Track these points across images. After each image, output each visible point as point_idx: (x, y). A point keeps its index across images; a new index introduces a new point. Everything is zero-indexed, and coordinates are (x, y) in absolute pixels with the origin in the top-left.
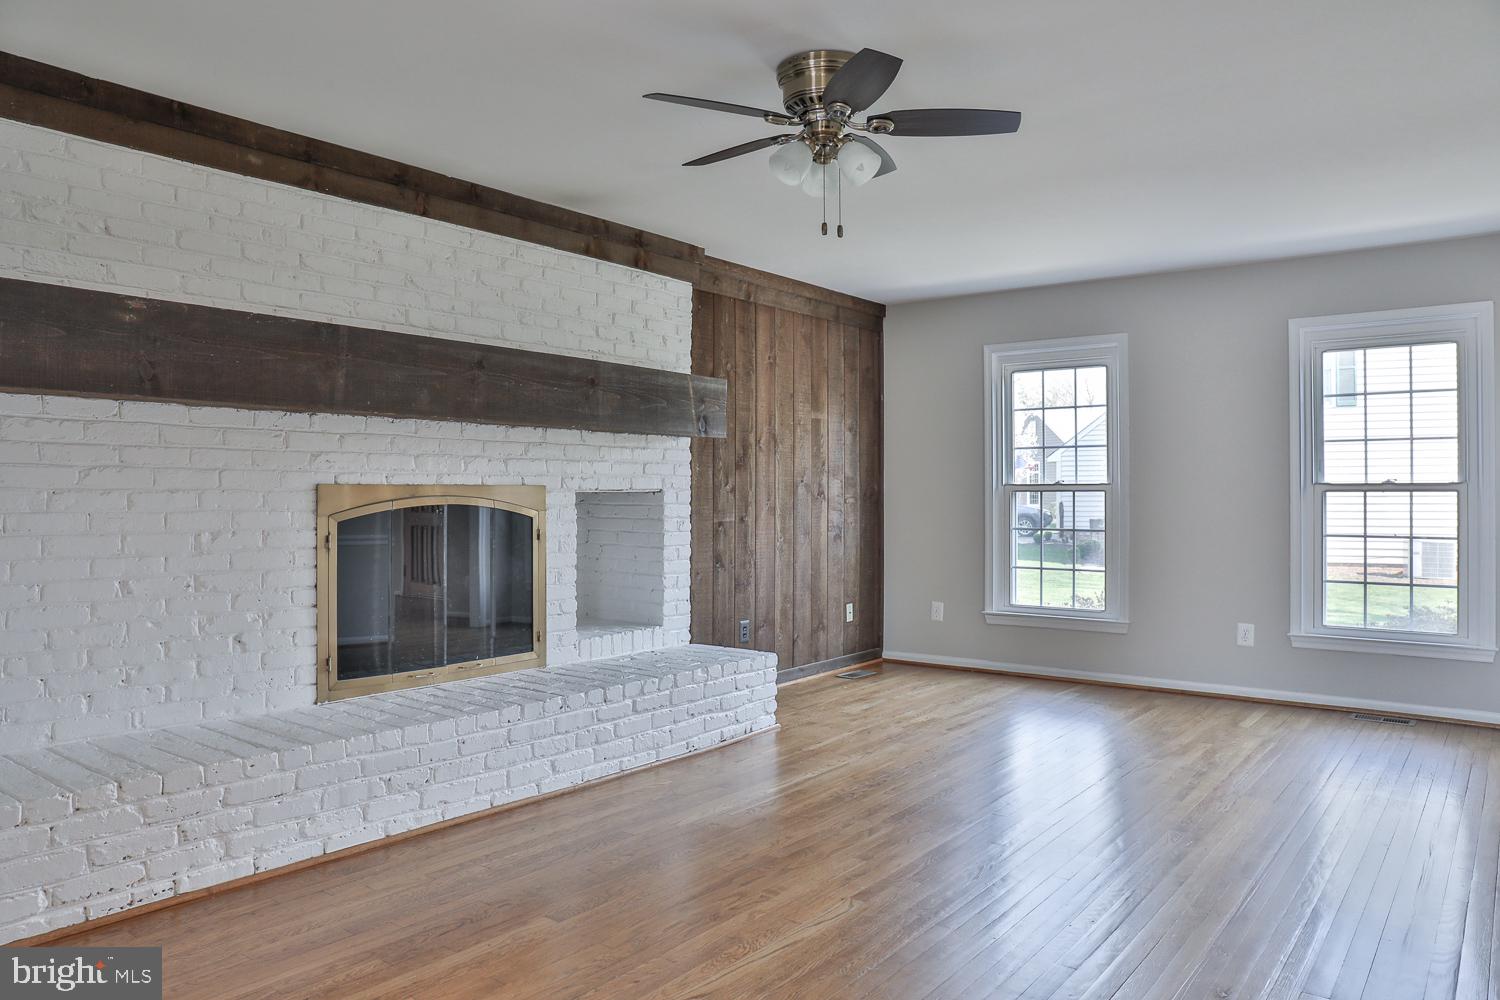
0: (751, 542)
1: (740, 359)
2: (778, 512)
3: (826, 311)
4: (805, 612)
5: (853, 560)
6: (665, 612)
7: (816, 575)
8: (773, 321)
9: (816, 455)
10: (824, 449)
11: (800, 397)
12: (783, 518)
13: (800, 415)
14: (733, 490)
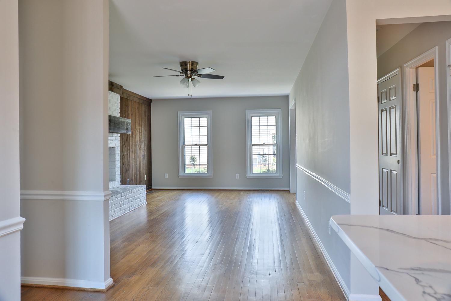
0: (129, 160)
1: (127, 114)
2: (133, 152)
3: (141, 101)
4: (138, 177)
5: (146, 164)
6: (116, 177)
7: (140, 168)
8: (132, 103)
9: (140, 138)
10: (141, 136)
11: (137, 123)
12: (134, 153)
13: (137, 127)
14: (126, 146)
